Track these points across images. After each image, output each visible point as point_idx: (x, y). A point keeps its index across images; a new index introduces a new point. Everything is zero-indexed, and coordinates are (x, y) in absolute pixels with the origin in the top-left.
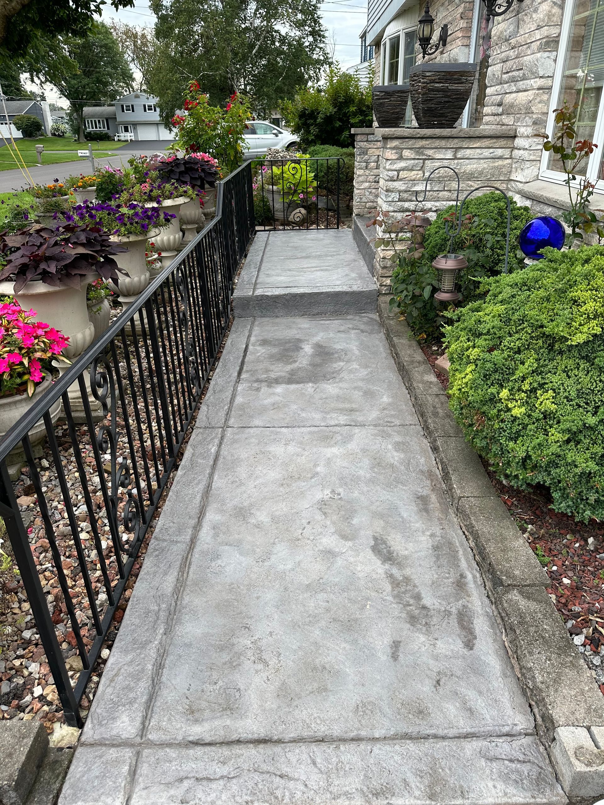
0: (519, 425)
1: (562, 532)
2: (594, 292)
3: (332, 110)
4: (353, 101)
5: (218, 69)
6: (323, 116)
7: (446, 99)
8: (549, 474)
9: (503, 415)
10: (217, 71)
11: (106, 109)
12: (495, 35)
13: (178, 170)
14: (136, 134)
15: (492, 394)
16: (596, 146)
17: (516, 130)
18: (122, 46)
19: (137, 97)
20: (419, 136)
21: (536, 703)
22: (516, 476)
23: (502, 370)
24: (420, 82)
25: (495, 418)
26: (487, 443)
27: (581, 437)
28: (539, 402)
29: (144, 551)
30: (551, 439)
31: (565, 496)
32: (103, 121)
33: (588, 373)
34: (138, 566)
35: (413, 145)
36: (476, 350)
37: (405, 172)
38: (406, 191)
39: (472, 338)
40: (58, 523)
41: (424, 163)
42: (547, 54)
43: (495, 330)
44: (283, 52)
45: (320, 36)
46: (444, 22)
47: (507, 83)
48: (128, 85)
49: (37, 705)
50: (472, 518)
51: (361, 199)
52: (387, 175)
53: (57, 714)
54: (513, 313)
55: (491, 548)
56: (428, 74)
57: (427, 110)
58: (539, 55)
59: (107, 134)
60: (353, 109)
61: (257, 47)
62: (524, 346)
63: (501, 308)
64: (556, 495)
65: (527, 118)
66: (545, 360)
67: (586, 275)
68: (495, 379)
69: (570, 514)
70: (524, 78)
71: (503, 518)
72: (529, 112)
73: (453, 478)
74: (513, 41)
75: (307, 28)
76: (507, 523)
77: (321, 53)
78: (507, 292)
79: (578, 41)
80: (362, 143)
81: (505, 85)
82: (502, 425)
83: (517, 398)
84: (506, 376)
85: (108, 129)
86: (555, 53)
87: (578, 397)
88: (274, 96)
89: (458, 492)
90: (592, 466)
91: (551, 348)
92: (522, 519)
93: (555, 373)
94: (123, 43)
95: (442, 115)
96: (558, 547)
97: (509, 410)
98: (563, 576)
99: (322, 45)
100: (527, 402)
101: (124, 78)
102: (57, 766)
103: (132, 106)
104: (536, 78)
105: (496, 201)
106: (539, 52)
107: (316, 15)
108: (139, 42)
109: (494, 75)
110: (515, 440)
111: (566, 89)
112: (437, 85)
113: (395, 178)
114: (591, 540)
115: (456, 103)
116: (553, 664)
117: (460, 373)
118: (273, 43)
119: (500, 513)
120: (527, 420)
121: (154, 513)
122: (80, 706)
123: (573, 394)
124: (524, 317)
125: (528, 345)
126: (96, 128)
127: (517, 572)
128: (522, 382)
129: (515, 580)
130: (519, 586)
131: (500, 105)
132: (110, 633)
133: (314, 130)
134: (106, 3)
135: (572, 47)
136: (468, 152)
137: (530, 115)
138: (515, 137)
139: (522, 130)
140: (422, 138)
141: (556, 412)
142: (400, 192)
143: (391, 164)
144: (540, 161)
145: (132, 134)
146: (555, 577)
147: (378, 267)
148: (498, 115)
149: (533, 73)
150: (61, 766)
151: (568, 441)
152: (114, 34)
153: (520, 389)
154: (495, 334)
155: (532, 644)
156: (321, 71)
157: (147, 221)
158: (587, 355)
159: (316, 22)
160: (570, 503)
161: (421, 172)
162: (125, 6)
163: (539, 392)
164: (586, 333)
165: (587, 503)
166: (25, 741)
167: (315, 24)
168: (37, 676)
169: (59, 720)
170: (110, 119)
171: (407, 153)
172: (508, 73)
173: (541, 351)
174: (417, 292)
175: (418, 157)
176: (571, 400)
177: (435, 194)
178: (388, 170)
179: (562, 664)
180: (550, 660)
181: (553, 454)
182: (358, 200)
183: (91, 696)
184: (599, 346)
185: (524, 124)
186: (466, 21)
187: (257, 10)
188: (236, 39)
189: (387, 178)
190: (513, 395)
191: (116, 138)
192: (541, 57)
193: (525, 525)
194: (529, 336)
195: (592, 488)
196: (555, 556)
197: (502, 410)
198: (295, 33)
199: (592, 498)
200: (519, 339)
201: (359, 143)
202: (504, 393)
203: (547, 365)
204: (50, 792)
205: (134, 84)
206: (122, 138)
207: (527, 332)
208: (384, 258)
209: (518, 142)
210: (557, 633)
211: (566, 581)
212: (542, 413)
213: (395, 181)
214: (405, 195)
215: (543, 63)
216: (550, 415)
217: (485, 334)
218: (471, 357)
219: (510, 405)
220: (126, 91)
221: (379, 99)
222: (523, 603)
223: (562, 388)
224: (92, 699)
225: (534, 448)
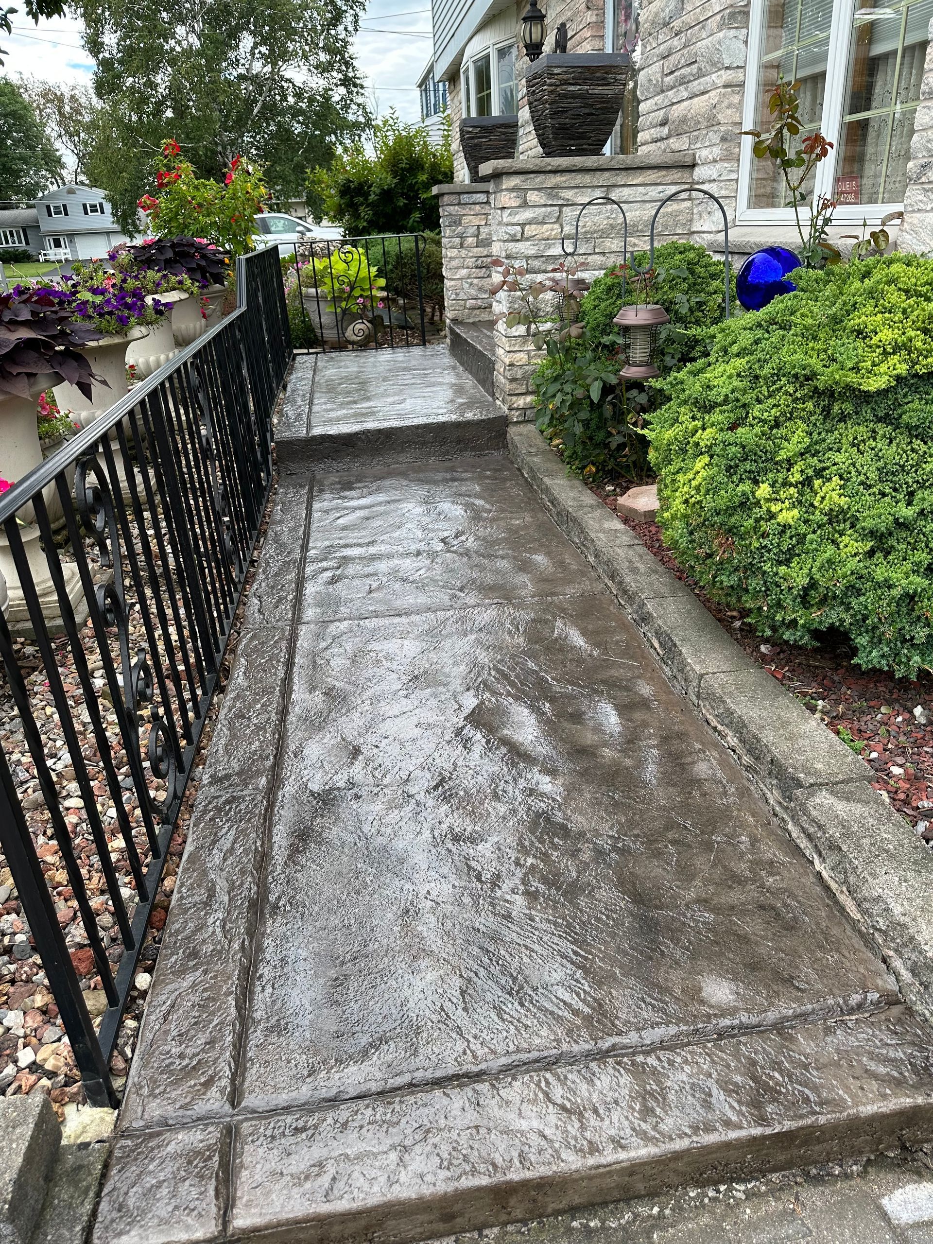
0: (791, 538)
1: (872, 703)
2: (887, 315)
3: (390, 180)
4: (423, 168)
5: (200, 139)
6: (378, 191)
7: (587, 111)
8: (848, 607)
9: (764, 526)
10: (199, 141)
11: (22, 213)
12: (646, 21)
13: (163, 258)
14: (74, 251)
15: (744, 494)
16: (831, 145)
17: (694, 155)
18: (41, 115)
19: (71, 192)
20: (550, 168)
21: (896, 951)
22: (794, 622)
23: (755, 454)
24: (545, 84)
25: (752, 533)
26: (740, 579)
27: (892, 542)
28: (818, 498)
29: (187, 817)
30: (844, 552)
31: (875, 640)
32: (18, 233)
33: (891, 442)
34: (180, 840)
35: (542, 183)
36: (708, 430)
37: (534, 226)
38: (537, 257)
39: (699, 415)
40: (25, 787)
41: (560, 212)
42: (733, 33)
43: (736, 394)
44: (301, 112)
45: (355, 86)
46: (559, 22)
47: (672, 88)
48: (54, 173)
49: (27, 1079)
50: (729, 701)
51: (457, 294)
52: (506, 233)
53: (67, 1089)
54: (761, 367)
55: (768, 737)
56: (556, 71)
57: (559, 129)
58: (721, 35)
59: (25, 252)
60: (423, 177)
61: (259, 104)
62: (785, 415)
63: (740, 363)
64: (862, 640)
65: (710, 134)
66: (819, 434)
67: (870, 293)
68: (745, 471)
69: (886, 668)
70: (700, 75)
71: (777, 696)
72: (712, 122)
73: (684, 650)
74: (676, 24)
75: (334, 74)
76: (783, 701)
77: (360, 112)
78: (746, 339)
79: (777, 12)
80: (452, 208)
81: (670, 93)
82: (765, 542)
83: (783, 496)
84: (761, 465)
85: (27, 243)
86: (744, 31)
87: (881, 480)
88: (292, 178)
89: (697, 668)
90: (919, 582)
91: (827, 412)
92: (805, 694)
93: (839, 451)
94: (41, 111)
95: (582, 136)
96: (871, 727)
97: (772, 516)
98: (890, 764)
99: (360, 100)
100: (800, 502)
101: (47, 164)
102: (82, 1174)
103: (65, 206)
104: (720, 70)
105: (680, 253)
106: (721, 30)
107: (347, 55)
108: (67, 108)
109: (650, 80)
110: (787, 562)
111: (765, 85)
112: (571, 88)
113: (519, 236)
114: (918, 711)
115: (602, 117)
116: (912, 886)
117: (685, 474)
118: (284, 98)
119: (770, 689)
120: (803, 528)
121: (194, 759)
122: (111, 1069)
123: (873, 476)
124: (780, 369)
125: (791, 413)
126: (7, 243)
127: (819, 766)
128: (789, 470)
129: (820, 776)
130: (827, 784)
131: (663, 124)
132: (146, 948)
133: (365, 213)
134: (16, 11)
135: (770, 22)
136: (626, 191)
137: (715, 128)
138: (693, 166)
139: (703, 154)
140: (555, 172)
141: (849, 508)
142: (527, 258)
143: (510, 215)
144: (735, 197)
145: (68, 250)
146: (881, 768)
147: (503, 380)
148: (662, 139)
149: (713, 64)
150: (90, 1174)
151: (871, 553)
152: (25, 96)
153: (786, 484)
154: (737, 400)
155: (872, 862)
156: (362, 139)
157: (126, 313)
158: (887, 414)
159: (347, 64)
160: (886, 649)
161: (556, 226)
162: (49, 15)
163: (817, 483)
164: (886, 373)
165: (913, 645)
166: (18, 1131)
167: (348, 68)
168: (21, 1032)
169: (73, 1099)
170: (29, 229)
171: (533, 197)
172: (672, 72)
173: (812, 418)
174: (579, 393)
175: (550, 202)
176: (870, 487)
177: (581, 259)
178: (507, 225)
179: (926, 884)
180: (905, 881)
181: (852, 573)
182: (453, 296)
183: (128, 1050)
184: (905, 396)
185: (707, 144)
186: (595, 12)
187: (255, 46)
188: (225, 91)
189: (506, 237)
190: (777, 493)
191: (42, 258)
192: (725, 37)
193: (813, 702)
194: (790, 399)
195: (919, 617)
196: (869, 739)
197: (761, 518)
198: (317, 83)
199: (921, 634)
200: (774, 406)
201: (447, 208)
202: (764, 490)
203: (824, 440)
204: (75, 1220)
205: (64, 172)
206: (52, 258)
207: (787, 393)
208: (511, 365)
209: (699, 173)
210: (906, 841)
211: (896, 770)
212: (826, 515)
213: (518, 241)
214: (536, 264)
215: (728, 47)
216: (837, 516)
217: (721, 405)
218: (702, 444)
219: (774, 508)
220: (52, 183)
221: (473, 138)
222: (841, 807)
223: (853, 470)
224: (130, 1056)
225: (820, 569)
